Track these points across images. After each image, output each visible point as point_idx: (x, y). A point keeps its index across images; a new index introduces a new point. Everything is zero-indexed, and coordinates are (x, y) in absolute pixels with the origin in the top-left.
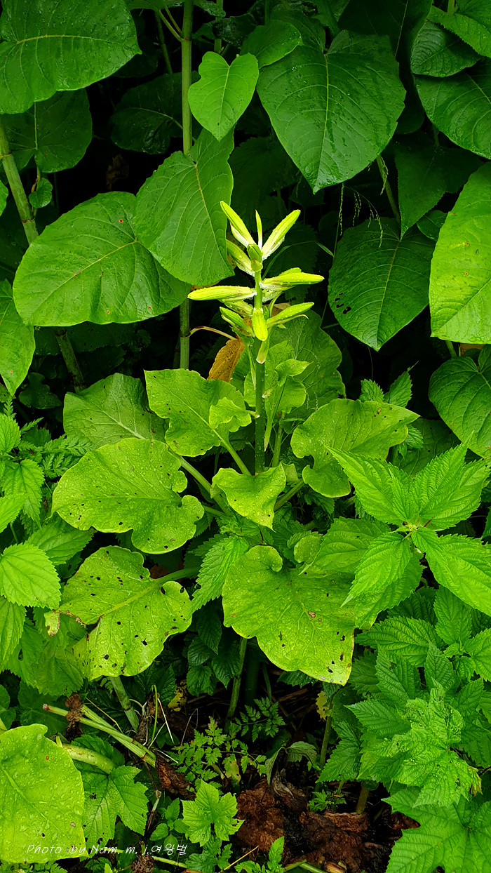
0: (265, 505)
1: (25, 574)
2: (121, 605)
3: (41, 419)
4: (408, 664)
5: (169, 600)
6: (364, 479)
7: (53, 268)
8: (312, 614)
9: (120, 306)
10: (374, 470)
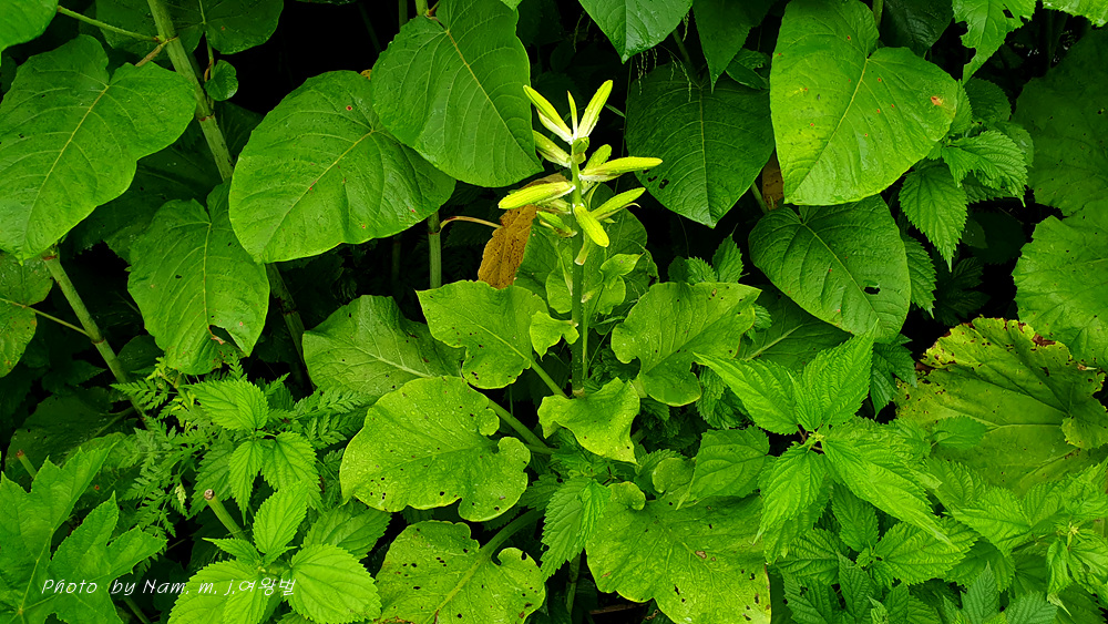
0: (621, 437)
1: (327, 583)
2: (453, 593)
3: (286, 375)
4: (820, 584)
5: (508, 571)
6: (746, 386)
7: (277, 183)
8: (701, 553)
9: (375, 217)
10: (756, 374)
